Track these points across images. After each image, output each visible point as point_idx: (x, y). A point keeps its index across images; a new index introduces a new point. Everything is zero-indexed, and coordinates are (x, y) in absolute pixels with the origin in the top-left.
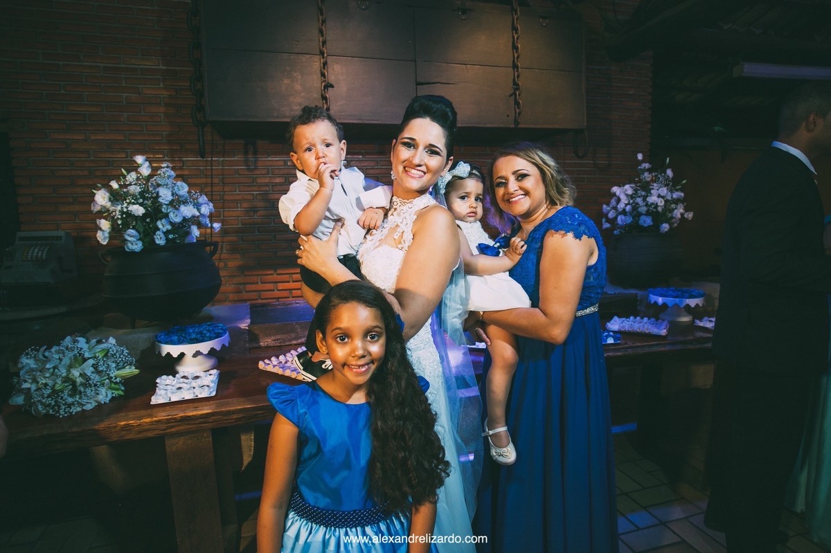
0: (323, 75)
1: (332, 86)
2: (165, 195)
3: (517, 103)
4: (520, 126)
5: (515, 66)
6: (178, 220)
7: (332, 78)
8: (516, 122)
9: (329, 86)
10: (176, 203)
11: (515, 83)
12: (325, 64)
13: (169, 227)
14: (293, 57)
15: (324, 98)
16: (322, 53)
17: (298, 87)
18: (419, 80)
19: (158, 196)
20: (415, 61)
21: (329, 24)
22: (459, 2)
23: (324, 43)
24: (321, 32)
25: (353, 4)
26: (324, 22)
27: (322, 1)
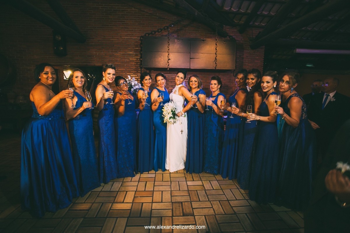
0: (168, 57)
2: (133, 84)
3: (216, 63)
4: (216, 69)
5: (216, 54)
6: (135, 89)
7: (170, 58)
8: (215, 68)
9: (169, 59)
10: (135, 85)
11: (216, 58)
12: (169, 54)
13: (133, 90)
14: (162, 53)
15: (168, 62)
16: (168, 52)
17: (162, 60)
18: (191, 58)
19: (132, 84)
20: (190, 53)
21: (170, 45)
22: (202, 38)
23: (169, 50)
24: (168, 47)
25: (176, 40)
26: (169, 45)
27: (169, 40)
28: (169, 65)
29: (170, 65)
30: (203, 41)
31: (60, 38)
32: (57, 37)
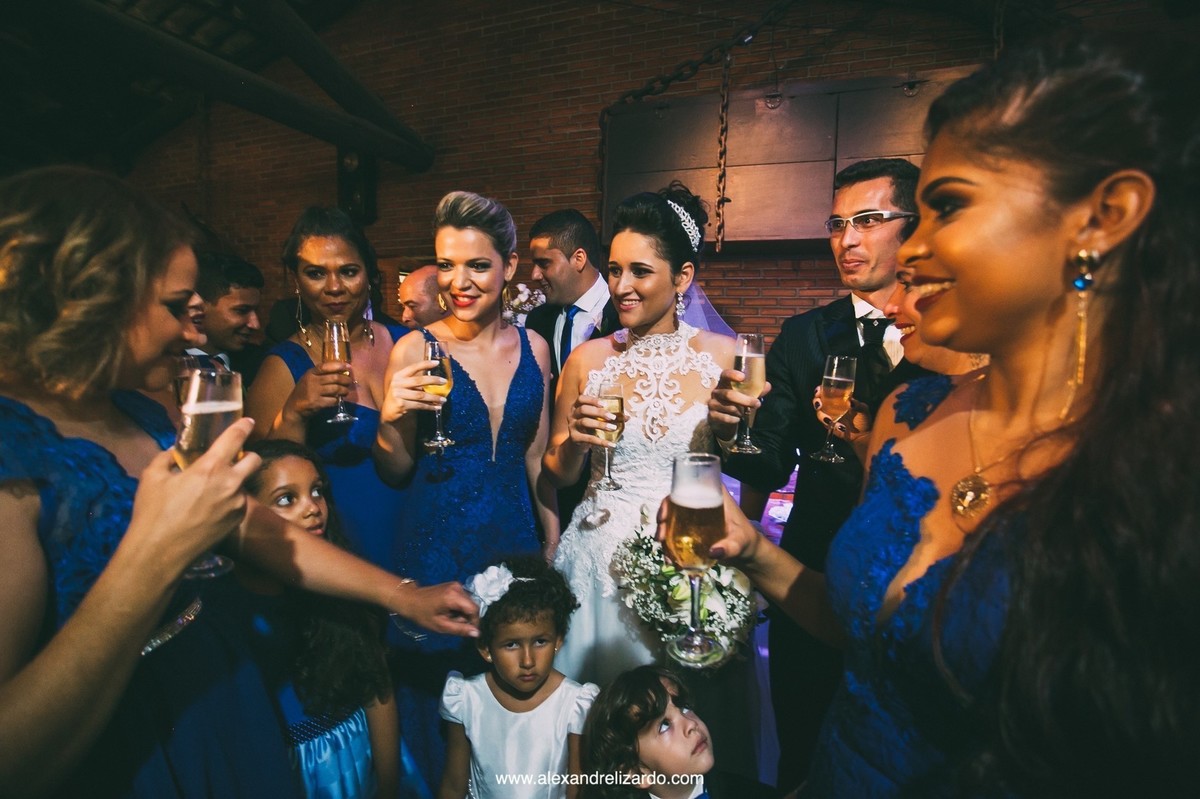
0: (719, 190)
1: (729, 201)
7: (730, 192)
9: (723, 201)
12: (722, 176)
14: (690, 172)
15: (718, 215)
16: (720, 165)
20: (836, 160)
21: (731, 131)
22: (905, 75)
23: (723, 154)
24: (720, 142)
25: (760, 103)
26: (724, 130)
27: (725, 107)
28: (721, 227)
29: (726, 229)
30: (911, 86)
31: (355, 163)
32: (349, 161)
